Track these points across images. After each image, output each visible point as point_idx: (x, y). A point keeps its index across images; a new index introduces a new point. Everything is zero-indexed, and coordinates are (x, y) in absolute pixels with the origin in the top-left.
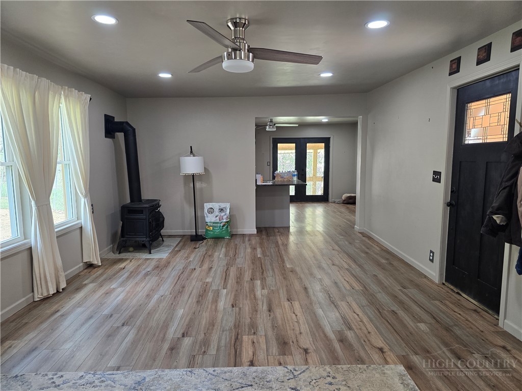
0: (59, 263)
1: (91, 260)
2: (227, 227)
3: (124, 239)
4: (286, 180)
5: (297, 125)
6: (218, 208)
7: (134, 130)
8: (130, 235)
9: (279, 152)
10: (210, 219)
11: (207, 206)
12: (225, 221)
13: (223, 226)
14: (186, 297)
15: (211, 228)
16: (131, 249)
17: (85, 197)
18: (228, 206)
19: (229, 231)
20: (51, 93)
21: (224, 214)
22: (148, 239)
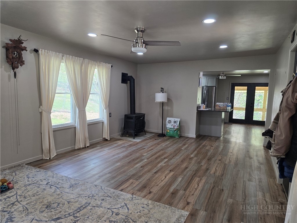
0: (87, 135)
1: (106, 137)
2: (177, 132)
3: (125, 130)
4: (222, 108)
5: (240, 75)
6: (173, 120)
7: (134, 80)
8: (127, 129)
9: (235, 91)
10: (169, 126)
11: (168, 119)
12: (176, 128)
13: (175, 131)
14: (127, 159)
15: (169, 131)
16: (127, 136)
17: (106, 109)
18: (179, 120)
19: (179, 134)
20: (90, 65)
21: (176, 124)
22: (134, 132)
